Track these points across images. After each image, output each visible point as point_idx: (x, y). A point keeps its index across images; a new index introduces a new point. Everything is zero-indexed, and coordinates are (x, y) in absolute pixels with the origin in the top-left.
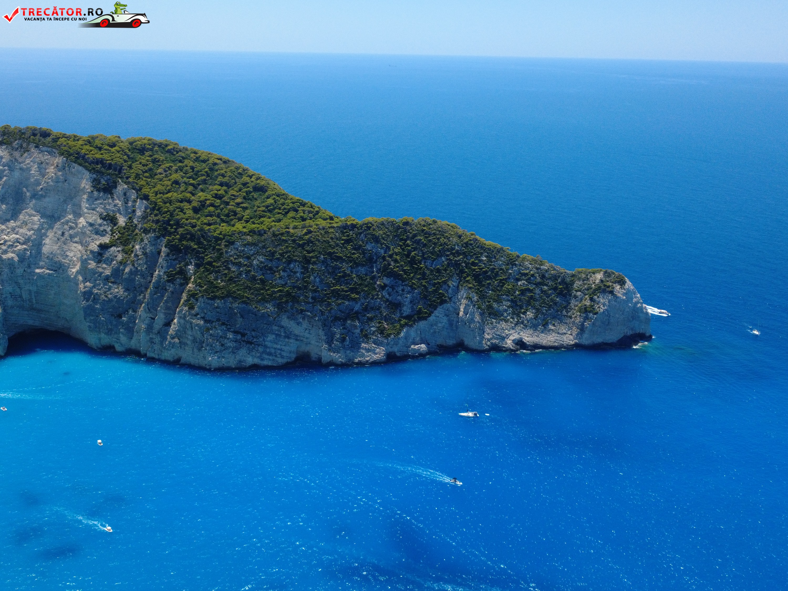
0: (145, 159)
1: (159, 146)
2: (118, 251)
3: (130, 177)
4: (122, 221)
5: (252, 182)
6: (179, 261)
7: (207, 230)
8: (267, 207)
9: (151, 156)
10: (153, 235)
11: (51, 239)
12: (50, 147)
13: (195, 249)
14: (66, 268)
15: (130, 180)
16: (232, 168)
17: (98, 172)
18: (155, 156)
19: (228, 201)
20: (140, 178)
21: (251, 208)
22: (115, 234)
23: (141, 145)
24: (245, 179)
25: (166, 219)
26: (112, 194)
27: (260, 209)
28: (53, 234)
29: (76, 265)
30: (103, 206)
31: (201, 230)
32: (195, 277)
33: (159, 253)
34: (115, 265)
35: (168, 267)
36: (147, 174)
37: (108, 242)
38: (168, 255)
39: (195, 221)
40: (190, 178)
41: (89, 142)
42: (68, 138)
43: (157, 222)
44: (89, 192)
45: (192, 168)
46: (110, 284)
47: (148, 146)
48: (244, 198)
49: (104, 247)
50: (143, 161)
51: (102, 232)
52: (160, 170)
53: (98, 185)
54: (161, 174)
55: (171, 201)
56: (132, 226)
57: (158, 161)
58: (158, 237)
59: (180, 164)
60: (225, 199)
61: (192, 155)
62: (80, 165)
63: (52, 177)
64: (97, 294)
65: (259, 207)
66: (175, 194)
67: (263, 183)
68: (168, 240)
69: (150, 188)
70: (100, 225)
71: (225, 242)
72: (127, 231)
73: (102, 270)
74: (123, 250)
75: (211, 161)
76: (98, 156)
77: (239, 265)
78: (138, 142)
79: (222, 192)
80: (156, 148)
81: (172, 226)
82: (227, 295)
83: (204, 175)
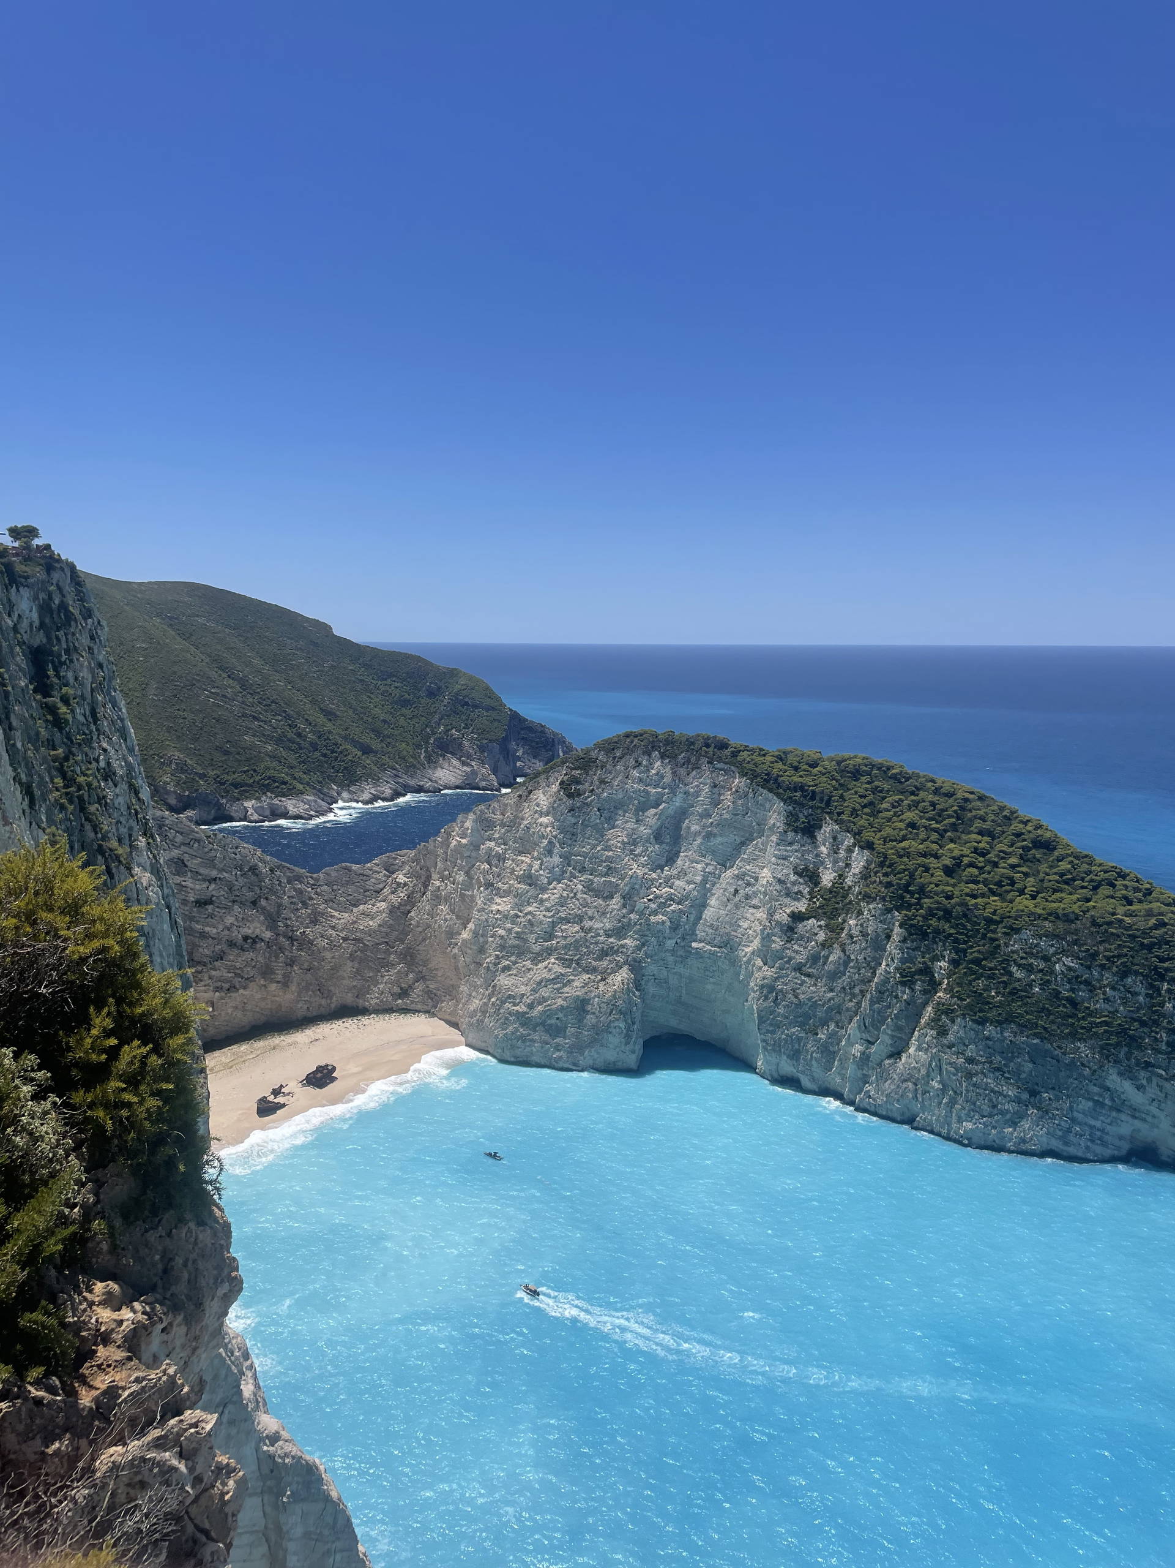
0: (861, 786)
1: (879, 769)
2: (820, 926)
3: (843, 813)
4: (827, 878)
5: (1030, 832)
6: (923, 952)
7: (972, 905)
8: (1061, 875)
9: (868, 783)
10: (880, 906)
11: (718, 899)
12: (726, 763)
13: (951, 935)
14: (736, 945)
15: (843, 817)
16: (995, 808)
17: (796, 802)
18: (876, 783)
19: (996, 860)
20: (857, 815)
21: (1033, 875)
22: (815, 900)
23: (855, 766)
24: (1016, 826)
25: (903, 882)
26: (813, 837)
27: (1051, 877)
28: (721, 891)
29: (752, 942)
30: (799, 855)
31: (961, 904)
32: (949, 982)
33: (888, 937)
34: (813, 947)
35: (903, 961)
36: (866, 810)
37: (804, 910)
38: (904, 941)
39: (950, 888)
40: (930, 819)
41: (781, 759)
42: (752, 751)
43: (889, 885)
44: (780, 832)
45: (933, 804)
46: (803, 977)
47: (865, 768)
48: (1021, 857)
49: (797, 917)
50: (860, 790)
51: (796, 893)
52: (884, 806)
53: (794, 822)
54: (887, 810)
55: (908, 853)
56: (843, 888)
57: (881, 791)
58: (889, 911)
59: (913, 797)
60: (991, 856)
61: (930, 784)
62: (771, 791)
63: (729, 806)
64: (781, 991)
65: (1048, 874)
66: (913, 843)
67: (1048, 835)
68: (906, 915)
69: (874, 831)
70: (794, 883)
71: (1005, 927)
72: (835, 897)
73: (793, 955)
74: (826, 926)
75: (959, 795)
76: (796, 779)
77: (1029, 968)
78: (848, 762)
79: (982, 845)
80: (875, 772)
81: (912, 893)
82: (1007, 1019)
83: (952, 817)
